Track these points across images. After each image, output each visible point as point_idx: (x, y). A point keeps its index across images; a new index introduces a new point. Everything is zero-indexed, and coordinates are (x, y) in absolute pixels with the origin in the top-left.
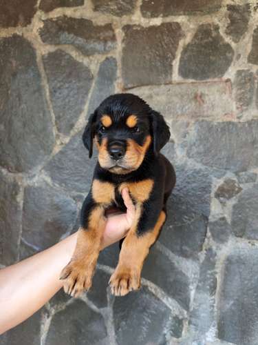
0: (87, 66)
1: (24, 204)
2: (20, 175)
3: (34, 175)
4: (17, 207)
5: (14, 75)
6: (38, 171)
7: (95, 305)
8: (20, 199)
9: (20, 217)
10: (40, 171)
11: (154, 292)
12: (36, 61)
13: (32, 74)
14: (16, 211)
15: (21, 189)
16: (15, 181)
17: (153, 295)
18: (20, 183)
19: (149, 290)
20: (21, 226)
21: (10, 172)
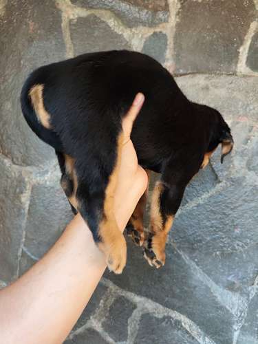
0: (128, 40)
1: (30, 206)
2: (29, 168)
3: (47, 172)
4: (20, 208)
5: (31, 40)
6: (52, 166)
7: (112, 337)
8: (25, 199)
9: (24, 223)
10: (55, 167)
11: (188, 329)
12: (60, 27)
13: (54, 43)
14: (19, 214)
15: (28, 187)
16: (20, 175)
17: (187, 332)
18: (26, 179)
19: (182, 326)
20: (24, 233)
21: (14, 163)
